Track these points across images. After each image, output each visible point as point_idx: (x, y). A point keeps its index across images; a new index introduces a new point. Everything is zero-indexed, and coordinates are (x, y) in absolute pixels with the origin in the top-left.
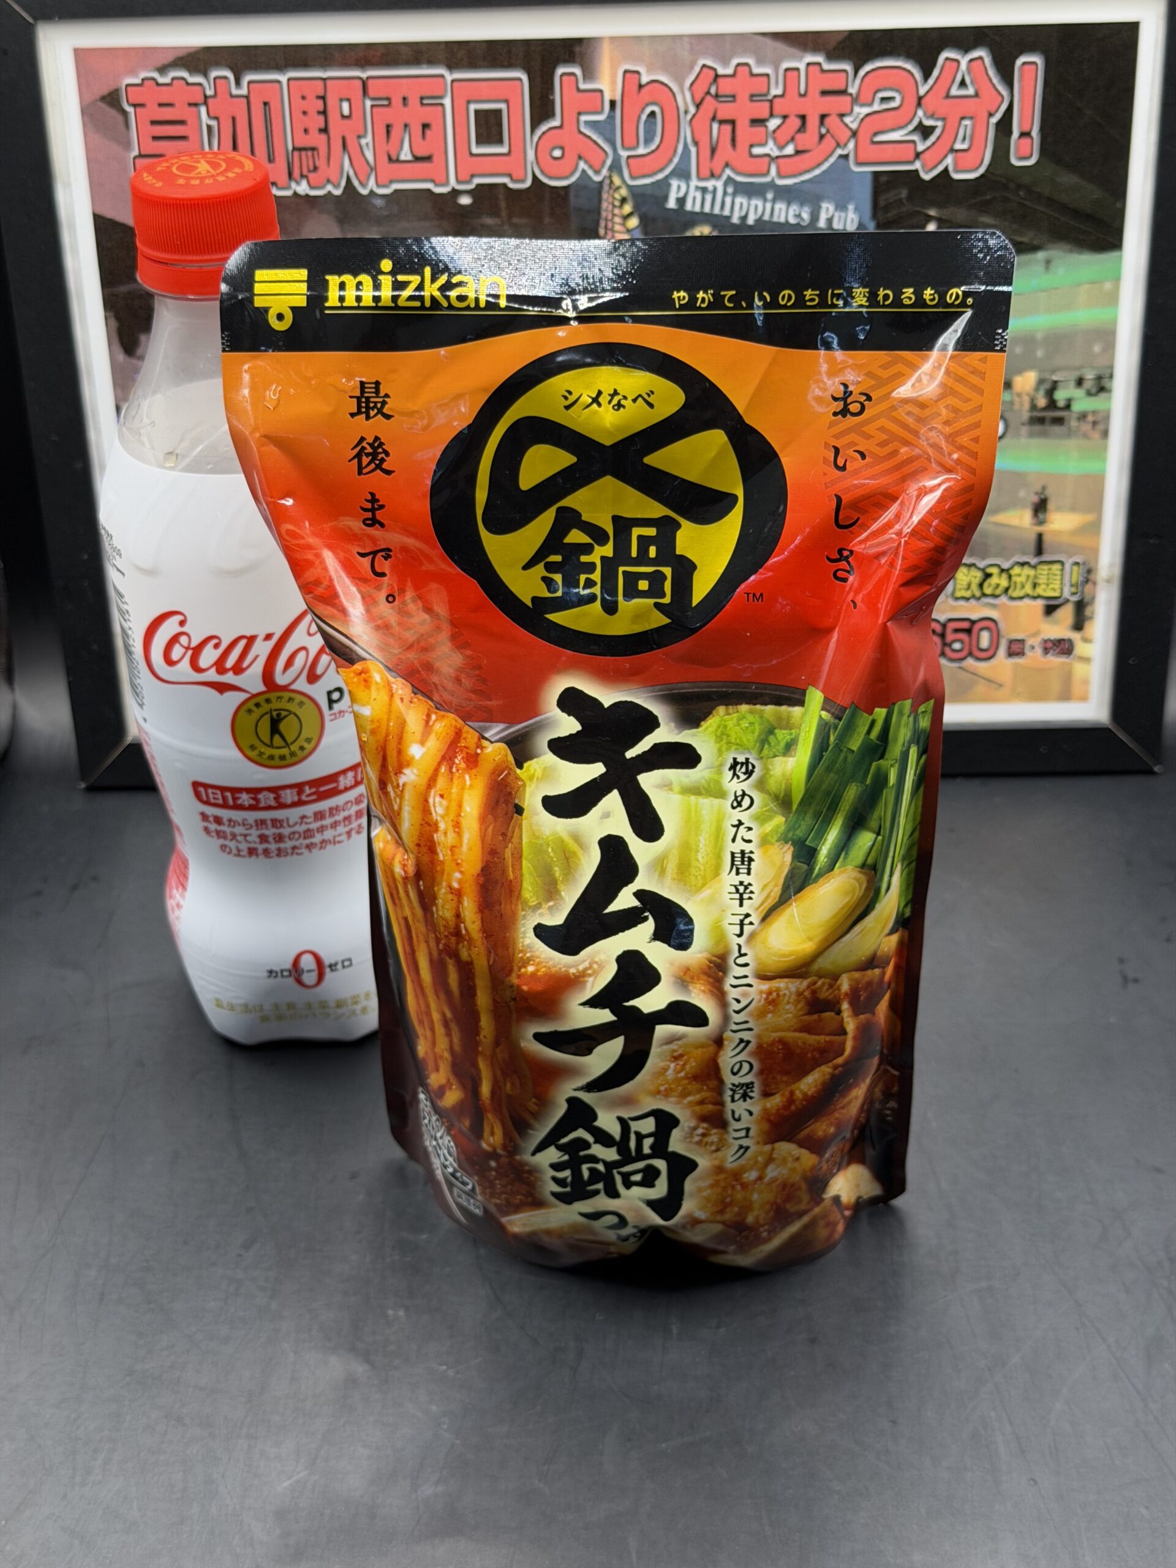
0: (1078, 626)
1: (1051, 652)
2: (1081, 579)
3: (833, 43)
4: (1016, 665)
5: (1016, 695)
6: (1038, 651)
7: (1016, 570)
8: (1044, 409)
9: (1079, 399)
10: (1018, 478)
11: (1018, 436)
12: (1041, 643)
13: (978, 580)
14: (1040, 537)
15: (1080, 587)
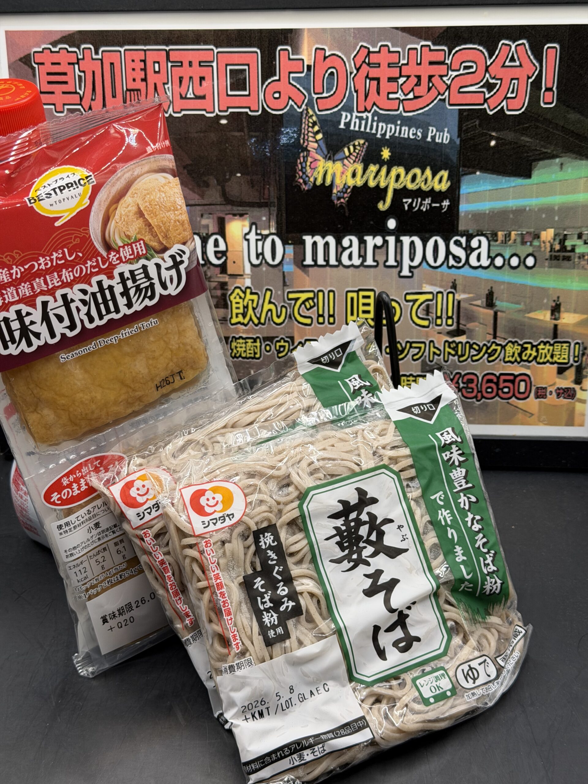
0: (578, 381)
1: (562, 395)
2: (581, 352)
3: (437, 34)
4: (540, 402)
5: (540, 421)
6: (554, 393)
7: (542, 346)
8: (558, 251)
9: (580, 246)
10: (544, 291)
11: (543, 266)
12: (556, 390)
13: (519, 351)
14: (556, 326)
15: (580, 357)
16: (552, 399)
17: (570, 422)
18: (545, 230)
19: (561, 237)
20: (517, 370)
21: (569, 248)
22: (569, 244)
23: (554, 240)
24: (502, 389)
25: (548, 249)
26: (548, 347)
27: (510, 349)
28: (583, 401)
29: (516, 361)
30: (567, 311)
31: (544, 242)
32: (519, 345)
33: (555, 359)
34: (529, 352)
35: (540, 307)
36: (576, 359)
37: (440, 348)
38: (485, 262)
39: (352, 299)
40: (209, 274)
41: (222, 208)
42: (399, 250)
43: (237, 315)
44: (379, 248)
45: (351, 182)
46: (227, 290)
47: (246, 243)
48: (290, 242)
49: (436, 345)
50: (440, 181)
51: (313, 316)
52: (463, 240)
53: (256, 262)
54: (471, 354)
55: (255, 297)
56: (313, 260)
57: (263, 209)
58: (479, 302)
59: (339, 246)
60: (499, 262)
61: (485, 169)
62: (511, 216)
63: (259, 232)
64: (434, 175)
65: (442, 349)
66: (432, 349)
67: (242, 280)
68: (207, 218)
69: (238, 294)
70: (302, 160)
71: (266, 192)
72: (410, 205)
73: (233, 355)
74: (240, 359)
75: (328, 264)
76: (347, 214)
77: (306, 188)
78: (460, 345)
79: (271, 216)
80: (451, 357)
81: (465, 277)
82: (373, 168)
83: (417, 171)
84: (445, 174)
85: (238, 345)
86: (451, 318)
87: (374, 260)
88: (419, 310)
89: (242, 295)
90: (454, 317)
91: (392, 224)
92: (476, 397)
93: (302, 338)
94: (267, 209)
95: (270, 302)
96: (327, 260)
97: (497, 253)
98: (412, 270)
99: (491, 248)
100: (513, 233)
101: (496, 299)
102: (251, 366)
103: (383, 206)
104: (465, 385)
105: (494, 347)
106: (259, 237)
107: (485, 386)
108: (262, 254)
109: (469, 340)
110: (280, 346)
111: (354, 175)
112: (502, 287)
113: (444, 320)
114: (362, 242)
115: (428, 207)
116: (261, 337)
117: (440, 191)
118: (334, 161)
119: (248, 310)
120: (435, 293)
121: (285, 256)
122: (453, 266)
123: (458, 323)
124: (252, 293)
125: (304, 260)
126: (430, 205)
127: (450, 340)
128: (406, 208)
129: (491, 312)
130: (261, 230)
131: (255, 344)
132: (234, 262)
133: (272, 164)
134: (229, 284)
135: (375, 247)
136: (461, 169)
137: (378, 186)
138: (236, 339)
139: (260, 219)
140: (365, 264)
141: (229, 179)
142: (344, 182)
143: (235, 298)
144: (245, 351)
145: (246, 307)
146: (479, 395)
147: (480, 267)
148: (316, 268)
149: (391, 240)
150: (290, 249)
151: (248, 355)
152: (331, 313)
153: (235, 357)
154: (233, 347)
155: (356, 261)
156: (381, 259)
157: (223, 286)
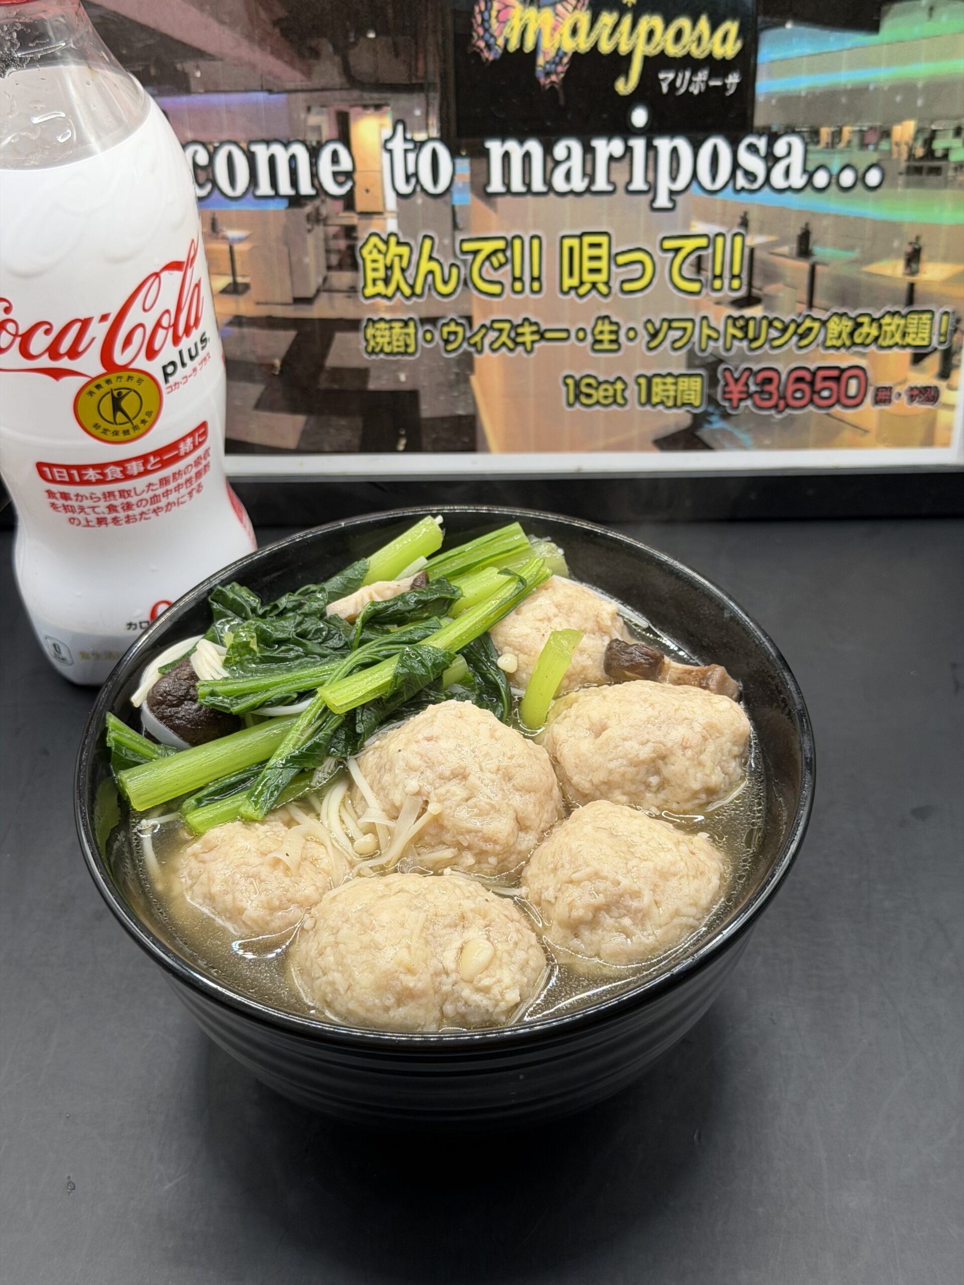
0: (945, 374)
1: (917, 399)
2: (950, 328)
4: (882, 411)
5: (880, 441)
6: (905, 398)
7: (887, 320)
8: (922, 159)
9: (957, 148)
10: (893, 228)
11: (894, 185)
12: (907, 391)
13: (849, 329)
14: (912, 286)
15: (948, 336)
16: (900, 405)
17: (928, 441)
18: (899, 120)
19: (927, 135)
20: (845, 360)
21: (939, 154)
22: (939, 145)
23: (915, 139)
24: (819, 393)
25: (905, 156)
26: (897, 320)
27: (835, 327)
28: (951, 407)
29: (844, 345)
30: (932, 259)
31: (897, 144)
32: (850, 318)
33: (909, 340)
34: (865, 329)
35: (887, 253)
36: (942, 339)
37: (717, 328)
38: (798, 180)
39: (571, 250)
40: (324, 211)
41: (344, 94)
42: (651, 163)
43: (374, 281)
44: (619, 159)
45: (569, 46)
46: (356, 239)
47: (386, 157)
48: (464, 153)
49: (713, 324)
50: (725, 39)
51: (504, 281)
52: (762, 143)
53: (405, 189)
54: (771, 336)
55: (405, 250)
56: (504, 183)
57: (415, 96)
58: (785, 249)
59: (549, 159)
60: (821, 179)
61: (802, 18)
62: (844, 100)
63: (409, 136)
64: (714, 28)
65: (721, 328)
66: (706, 331)
67: (381, 222)
68: (318, 113)
69: (375, 246)
70: (483, 8)
71: (421, 64)
72: (672, 84)
73: (370, 349)
74: (382, 356)
75: (529, 191)
76: (562, 101)
77: (491, 58)
78: (751, 324)
79: (431, 109)
80: (736, 343)
81: (762, 207)
82: (607, 19)
83: (684, 22)
84: (731, 27)
85: (378, 333)
86: (738, 276)
87: (609, 181)
88: (685, 266)
89: (382, 247)
90: (745, 275)
91: (639, 117)
92: (776, 407)
93: (485, 316)
94: (422, 95)
95: (431, 258)
96: (527, 182)
97: (816, 164)
98: (674, 197)
99: (810, 156)
100: (847, 130)
101: (816, 242)
102: (401, 367)
103: (625, 87)
104: (758, 389)
105: (808, 323)
106: (410, 146)
107: (791, 388)
108: (416, 174)
109: (766, 314)
110: (449, 333)
111: (574, 32)
112: (825, 222)
113: (726, 282)
114: (589, 150)
115: (703, 88)
116: (416, 316)
117: (724, 59)
118: (539, 7)
119: (392, 273)
120: (711, 236)
121: (456, 179)
122: (743, 189)
123: (750, 285)
124: (399, 243)
125: (488, 183)
126: (707, 82)
127: (736, 313)
128: (665, 88)
129: (804, 265)
130: (412, 131)
131: (406, 331)
132: (367, 191)
133: (430, 16)
134: (359, 228)
135: (611, 158)
136: (760, 19)
137: (615, 51)
138: (374, 322)
139: (410, 112)
140: (595, 188)
141: (355, 44)
142: (557, 46)
143: (370, 253)
144: (389, 343)
145: (389, 268)
146: (782, 404)
147: (790, 188)
148: (508, 198)
149: (639, 145)
150: (464, 165)
151: (396, 350)
152: (536, 274)
153: (373, 352)
154: (369, 335)
155: (579, 184)
156: (620, 179)
157: (349, 232)
